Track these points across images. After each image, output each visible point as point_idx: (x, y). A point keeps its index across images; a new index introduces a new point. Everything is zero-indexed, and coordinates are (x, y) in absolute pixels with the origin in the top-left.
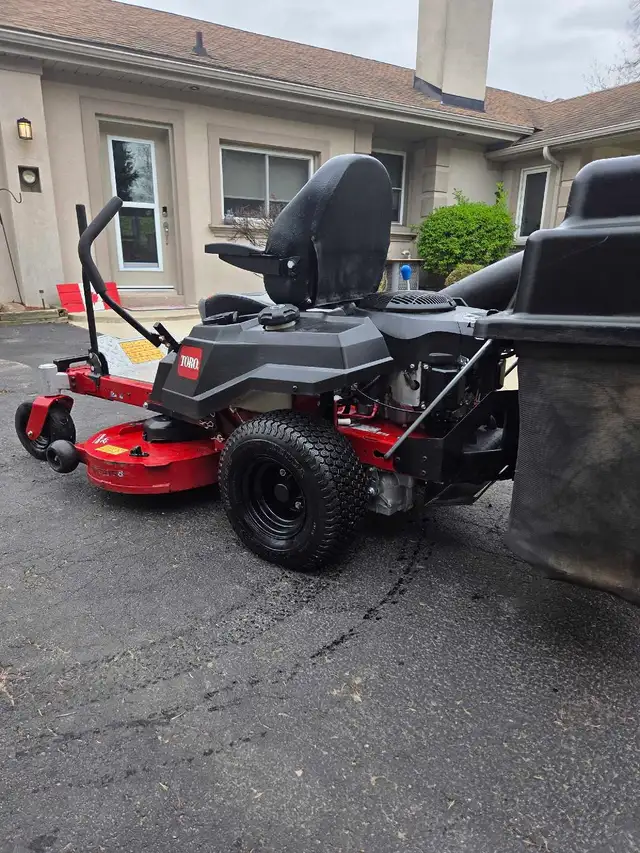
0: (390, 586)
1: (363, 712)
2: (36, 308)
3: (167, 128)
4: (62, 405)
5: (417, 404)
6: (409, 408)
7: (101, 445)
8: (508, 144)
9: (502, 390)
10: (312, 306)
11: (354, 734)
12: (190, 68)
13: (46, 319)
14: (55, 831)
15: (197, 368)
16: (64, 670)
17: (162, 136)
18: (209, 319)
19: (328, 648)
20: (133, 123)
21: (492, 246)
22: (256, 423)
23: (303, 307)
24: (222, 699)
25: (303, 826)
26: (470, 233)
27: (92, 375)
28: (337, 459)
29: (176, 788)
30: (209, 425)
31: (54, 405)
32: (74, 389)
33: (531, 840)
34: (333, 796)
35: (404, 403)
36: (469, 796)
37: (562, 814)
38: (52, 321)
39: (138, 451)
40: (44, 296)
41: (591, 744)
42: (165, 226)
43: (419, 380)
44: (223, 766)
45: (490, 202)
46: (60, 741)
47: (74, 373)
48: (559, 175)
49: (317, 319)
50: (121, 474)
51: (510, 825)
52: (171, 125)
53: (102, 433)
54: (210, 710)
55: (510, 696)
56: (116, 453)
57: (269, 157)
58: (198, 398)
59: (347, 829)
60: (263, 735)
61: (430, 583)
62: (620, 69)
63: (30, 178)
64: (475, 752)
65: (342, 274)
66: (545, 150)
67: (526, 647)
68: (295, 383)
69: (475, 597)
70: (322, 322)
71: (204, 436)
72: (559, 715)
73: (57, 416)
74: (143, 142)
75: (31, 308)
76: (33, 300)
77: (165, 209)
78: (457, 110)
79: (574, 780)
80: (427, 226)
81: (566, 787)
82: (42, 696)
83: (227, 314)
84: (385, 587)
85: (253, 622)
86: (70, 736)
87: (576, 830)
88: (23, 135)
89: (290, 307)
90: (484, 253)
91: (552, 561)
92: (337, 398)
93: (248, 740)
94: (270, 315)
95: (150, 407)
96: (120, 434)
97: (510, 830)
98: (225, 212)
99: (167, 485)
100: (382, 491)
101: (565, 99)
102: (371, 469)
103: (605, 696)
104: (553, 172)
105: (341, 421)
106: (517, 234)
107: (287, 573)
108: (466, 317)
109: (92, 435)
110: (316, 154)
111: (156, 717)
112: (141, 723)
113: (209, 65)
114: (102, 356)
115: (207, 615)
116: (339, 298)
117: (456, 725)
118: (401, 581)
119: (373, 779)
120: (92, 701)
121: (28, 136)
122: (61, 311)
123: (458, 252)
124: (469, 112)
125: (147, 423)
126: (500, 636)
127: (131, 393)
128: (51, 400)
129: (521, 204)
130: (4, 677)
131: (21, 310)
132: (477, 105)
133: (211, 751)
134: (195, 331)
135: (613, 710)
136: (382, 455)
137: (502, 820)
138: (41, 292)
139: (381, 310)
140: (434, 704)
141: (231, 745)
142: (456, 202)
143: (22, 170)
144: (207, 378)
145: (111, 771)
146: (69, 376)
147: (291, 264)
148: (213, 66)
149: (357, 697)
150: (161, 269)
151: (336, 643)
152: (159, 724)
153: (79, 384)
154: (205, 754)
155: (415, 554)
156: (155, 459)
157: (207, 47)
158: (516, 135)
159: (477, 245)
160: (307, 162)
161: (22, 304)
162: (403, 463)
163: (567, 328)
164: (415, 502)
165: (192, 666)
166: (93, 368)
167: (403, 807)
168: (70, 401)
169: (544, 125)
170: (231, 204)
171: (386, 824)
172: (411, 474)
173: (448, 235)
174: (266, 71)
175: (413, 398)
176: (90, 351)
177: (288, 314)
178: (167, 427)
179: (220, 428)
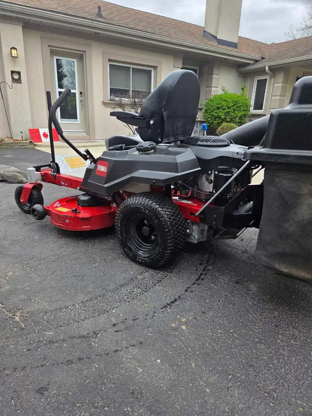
0: (197, 277)
1: (187, 334)
2: (18, 140)
3: (83, 53)
4: (38, 187)
5: (211, 191)
6: (207, 192)
7: (57, 207)
8: (248, 64)
9: (250, 184)
10: (161, 142)
11: (183, 344)
12: (95, 24)
13: (24, 146)
14: (48, 385)
15: (106, 171)
16: (46, 312)
17: (81, 57)
18: (111, 148)
19: (169, 304)
20: (66, 50)
21: (239, 115)
22: (134, 198)
23: (157, 143)
24: (121, 326)
25: (162, 385)
26: (229, 108)
27: (52, 173)
28: (173, 216)
29: (102, 366)
30: (109, 199)
31: (34, 188)
32: (43, 180)
33: (268, 394)
34: (175, 372)
35: (205, 190)
36: (239, 373)
37: (282, 383)
38: (27, 147)
39: (76, 210)
40: (22, 134)
41: (294, 351)
42: (81, 101)
43: (213, 179)
44: (124, 357)
45: (239, 93)
46: (47, 344)
47: (43, 172)
48: (273, 80)
49: (164, 149)
50: (67, 221)
51: (258, 387)
52: (85, 52)
53: (57, 201)
54: (115, 332)
55: (255, 328)
56: (65, 211)
57: (133, 68)
58: (106, 185)
59: (182, 387)
60: (141, 343)
61: (216, 275)
62: (303, 29)
63: (16, 77)
64: (240, 354)
65: (175, 127)
66: (267, 68)
67: (262, 306)
68: (154, 179)
69: (237, 283)
70: (166, 150)
71: (107, 204)
72: (279, 337)
73: (35, 193)
74: (69, 59)
75: (16, 140)
76: (17, 137)
77: (81, 93)
78: (224, 47)
79: (287, 367)
80: (208, 104)
81: (283, 370)
82: (37, 323)
83: (120, 145)
84: (194, 277)
85: (133, 292)
86: (51, 342)
87: (288, 389)
88: (13, 55)
89: (152, 143)
90: (236, 118)
91: (277, 266)
92: (172, 187)
93: (134, 346)
94: (142, 146)
95: (80, 190)
96: (65, 202)
97: (258, 389)
98: (110, 95)
99: (90, 227)
100: (193, 232)
101: (277, 43)
102: (188, 221)
103: (300, 329)
104: (270, 79)
105: (174, 198)
106: (252, 108)
107: (147, 269)
108: (236, 149)
109: (53, 202)
110: (155, 67)
111: (91, 334)
112: (84, 337)
113: (104, 23)
114: (57, 165)
115: (111, 288)
116: (173, 138)
117: (231, 341)
118: (201, 274)
119: (193, 365)
120: (60, 326)
121: (16, 56)
122: (31, 142)
123: (223, 117)
124: (230, 48)
125: (79, 197)
126: (250, 301)
127: (71, 183)
128: (32, 185)
129: (254, 94)
130: (19, 315)
131: (12, 141)
132: (234, 45)
133: (117, 350)
134: (104, 154)
135: (304, 336)
136: (194, 215)
137: (254, 385)
138: (21, 132)
139: (195, 145)
140: (220, 331)
141: (126, 348)
142: (223, 92)
143: (12, 72)
144: (110, 176)
145: (71, 358)
146: (41, 174)
147: (152, 122)
148: (106, 23)
149: (184, 327)
150: (79, 122)
151: (172, 302)
152: (92, 337)
153: (46, 178)
154: (114, 351)
155: (208, 261)
156: (83, 214)
157: (104, 14)
158: (252, 60)
159: (232, 114)
160: (150, 71)
161: (12, 138)
162: (203, 218)
163: (289, 156)
164: (208, 237)
165: (105, 311)
166: (52, 170)
167: (208, 378)
168: (41, 186)
169: (267, 56)
170: (113, 91)
171: (200, 386)
172: (207, 224)
173: (218, 108)
174: (131, 26)
175: (209, 188)
176: (51, 162)
177: (152, 146)
178: (89, 199)
179: (114, 201)
